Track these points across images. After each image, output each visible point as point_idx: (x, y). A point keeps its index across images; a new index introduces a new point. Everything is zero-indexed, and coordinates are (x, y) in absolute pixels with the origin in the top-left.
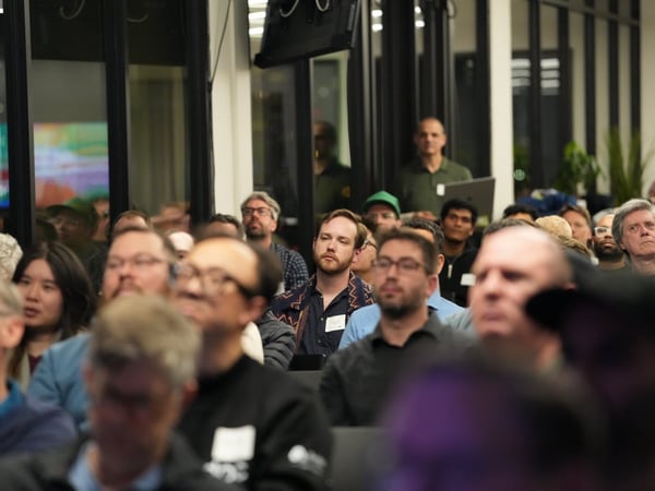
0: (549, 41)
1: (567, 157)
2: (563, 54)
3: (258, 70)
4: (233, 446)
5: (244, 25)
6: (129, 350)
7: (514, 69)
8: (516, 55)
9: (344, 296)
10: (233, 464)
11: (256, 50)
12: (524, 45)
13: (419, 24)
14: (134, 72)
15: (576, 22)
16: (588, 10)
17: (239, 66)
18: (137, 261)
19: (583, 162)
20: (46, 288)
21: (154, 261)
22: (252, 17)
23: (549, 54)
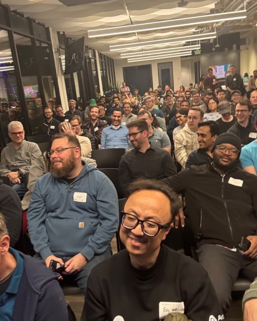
3: (65, 75)
5: (62, 68)
8: (101, 70)
11: (64, 72)
14: (43, 77)
15: (107, 65)
17: (62, 75)
23: (104, 70)
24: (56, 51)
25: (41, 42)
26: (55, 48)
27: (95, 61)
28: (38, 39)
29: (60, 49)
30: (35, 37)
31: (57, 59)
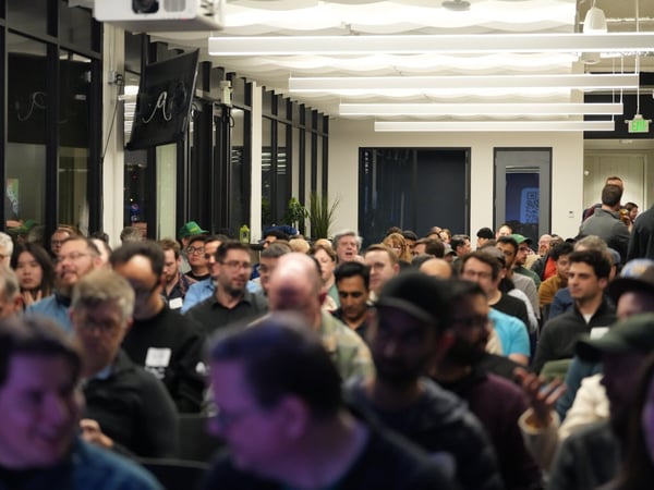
0: (281, 143)
1: (291, 207)
2: (288, 150)
3: (128, 152)
4: (158, 358)
5: (122, 119)
6: (102, 295)
7: (263, 157)
8: (264, 149)
9: (177, 287)
10: (157, 368)
11: (127, 140)
12: (269, 145)
13: (214, 129)
14: (62, 152)
15: (295, 133)
16: (302, 126)
17: (118, 150)
18: (72, 256)
19: (299, 210)
20: (33, 266)
21: (81, 255)
22: (126, 122)
23: (282, 150)
24: (114, 79)
25: (71, 52)
26: (110, 72)
27: (248, 116)
28: (67, 45)
29: (127, 74)
30: (59, 41)
31: (112, 102)
